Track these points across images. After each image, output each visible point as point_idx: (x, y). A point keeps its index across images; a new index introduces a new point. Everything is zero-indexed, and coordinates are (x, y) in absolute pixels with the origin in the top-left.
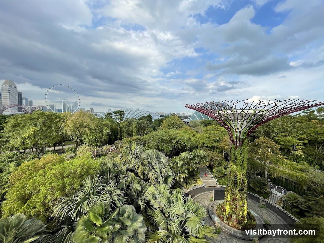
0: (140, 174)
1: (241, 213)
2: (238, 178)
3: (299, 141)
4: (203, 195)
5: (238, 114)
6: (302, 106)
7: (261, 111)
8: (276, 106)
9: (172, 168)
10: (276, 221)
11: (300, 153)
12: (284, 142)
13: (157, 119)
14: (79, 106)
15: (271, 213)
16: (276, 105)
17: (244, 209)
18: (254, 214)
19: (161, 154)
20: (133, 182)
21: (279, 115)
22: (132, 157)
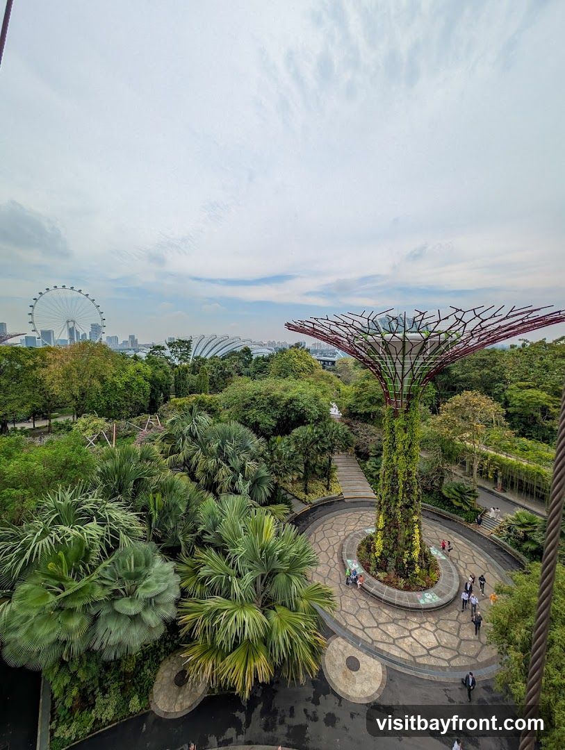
0: (199, 474)
1: (406, 555)
2: (400, 482)
9: (269, 461)
10: (486, 569)
13: (263, 356)
15: (478, 553)
17: (412, 545)
18: (439, 557)
19: (248, 432)
22: (184, 440)
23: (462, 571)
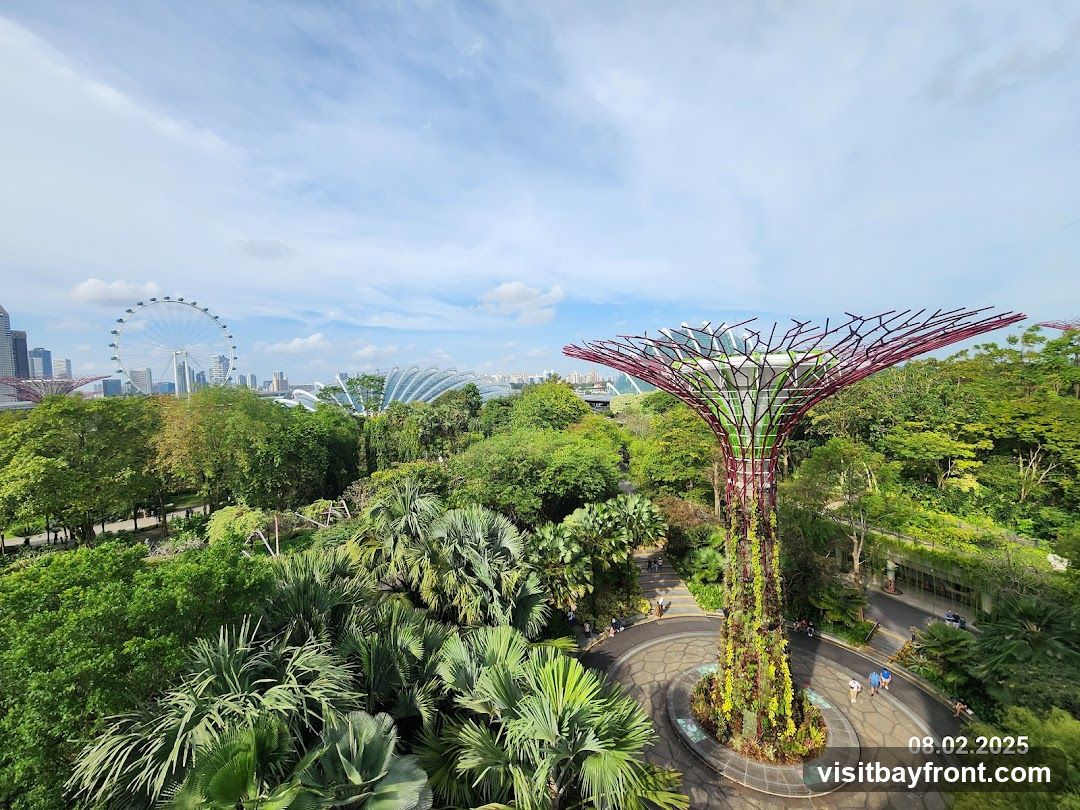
0: (427, 595)
1: (774, 705)
3: (964, 445)
4: (651, 650)
5: (735, 371)
6: (942, 332)
7: (809, 355)
8: (855, 337)
9: (539, 568)
11: (969, 483)
12: (914, 449)
13: (497, 397)
14: (234, 369)
16: (853, 333)
17: (781, 689)
18: (821, 705)
19: (501, 520)
20: (395, 630)
21: (873, 363)
22: (396, 541)
23: (858, 726)
